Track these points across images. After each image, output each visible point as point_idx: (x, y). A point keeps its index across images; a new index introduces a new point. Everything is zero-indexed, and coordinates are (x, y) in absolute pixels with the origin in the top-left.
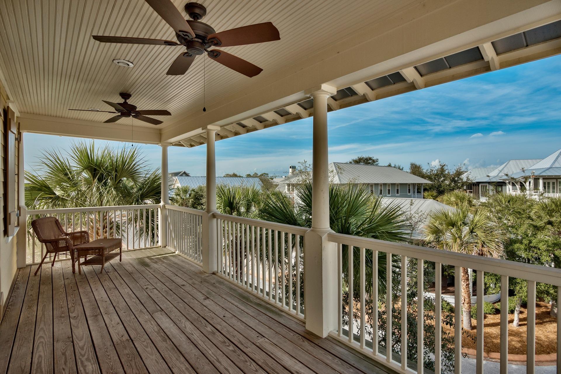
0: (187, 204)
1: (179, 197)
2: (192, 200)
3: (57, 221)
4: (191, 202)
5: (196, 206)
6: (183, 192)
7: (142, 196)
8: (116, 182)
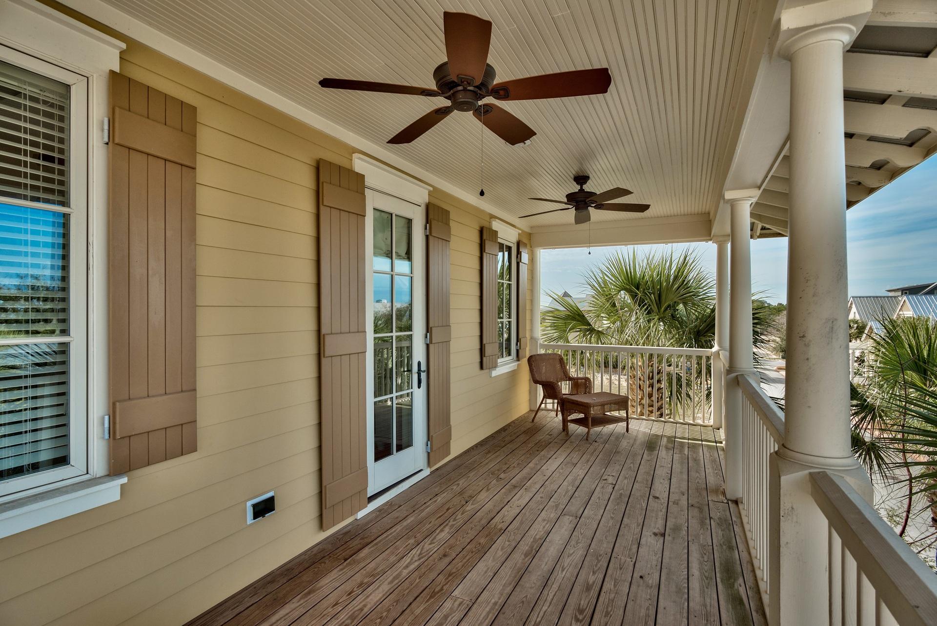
3: (561, 360)
7: (699, 334)
8: (661, 309)
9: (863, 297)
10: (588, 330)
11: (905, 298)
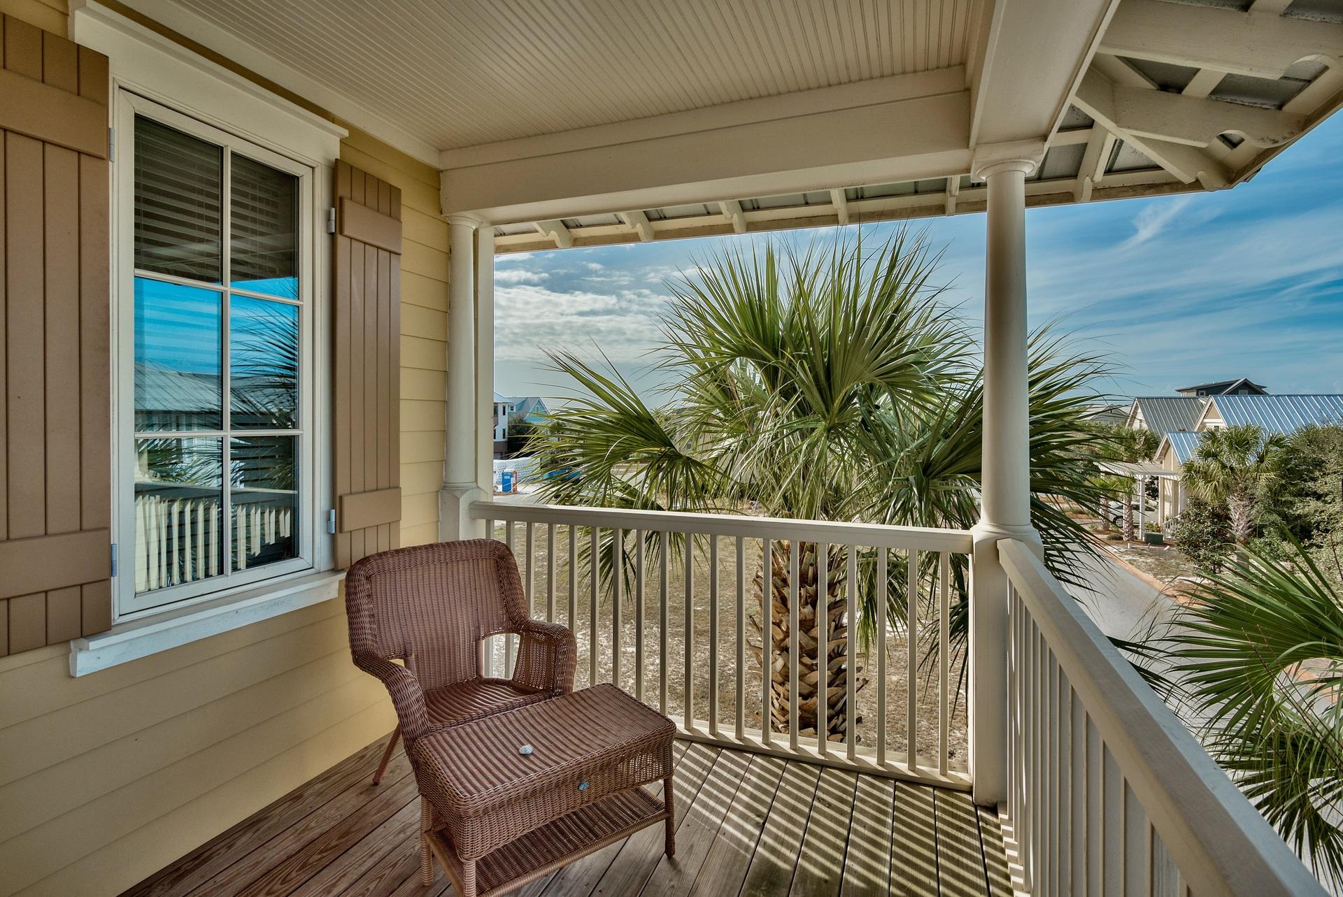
0: (1246, 488)
1: (1213, 465)
2: (1272, 475)
4: (1263, 482)
5: (1290, 499)
6: (1231, 445)
7: (929, 471)
8: (833, 402)
9: (1152, 398)
10: (664, 455)
11: (1212, 399)
